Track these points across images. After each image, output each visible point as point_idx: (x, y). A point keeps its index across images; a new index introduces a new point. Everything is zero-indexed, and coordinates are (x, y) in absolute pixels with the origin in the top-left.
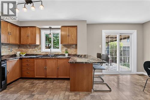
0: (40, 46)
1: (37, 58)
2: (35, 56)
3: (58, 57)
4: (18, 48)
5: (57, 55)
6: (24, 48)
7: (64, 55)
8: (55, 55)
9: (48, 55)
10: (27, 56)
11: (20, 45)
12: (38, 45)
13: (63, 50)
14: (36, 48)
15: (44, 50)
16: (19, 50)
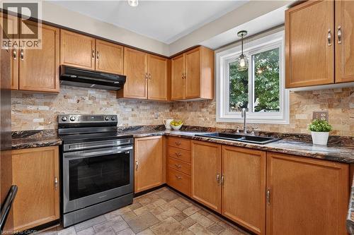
0: (213, 103)
1: (198, 139)
2: (202, 131)
3: (271, 146)
4: (171, 111)
5: (270, 134)
6: (180, 110)
7: (307, 139)
8: (262, 136)
9: (235, 131)
10: (184, 130)
11: (174, 104)
12: (209, 101)
13: (298, 117)
14: (204, 110)
15: (224, 115)
16: (172, 116)
